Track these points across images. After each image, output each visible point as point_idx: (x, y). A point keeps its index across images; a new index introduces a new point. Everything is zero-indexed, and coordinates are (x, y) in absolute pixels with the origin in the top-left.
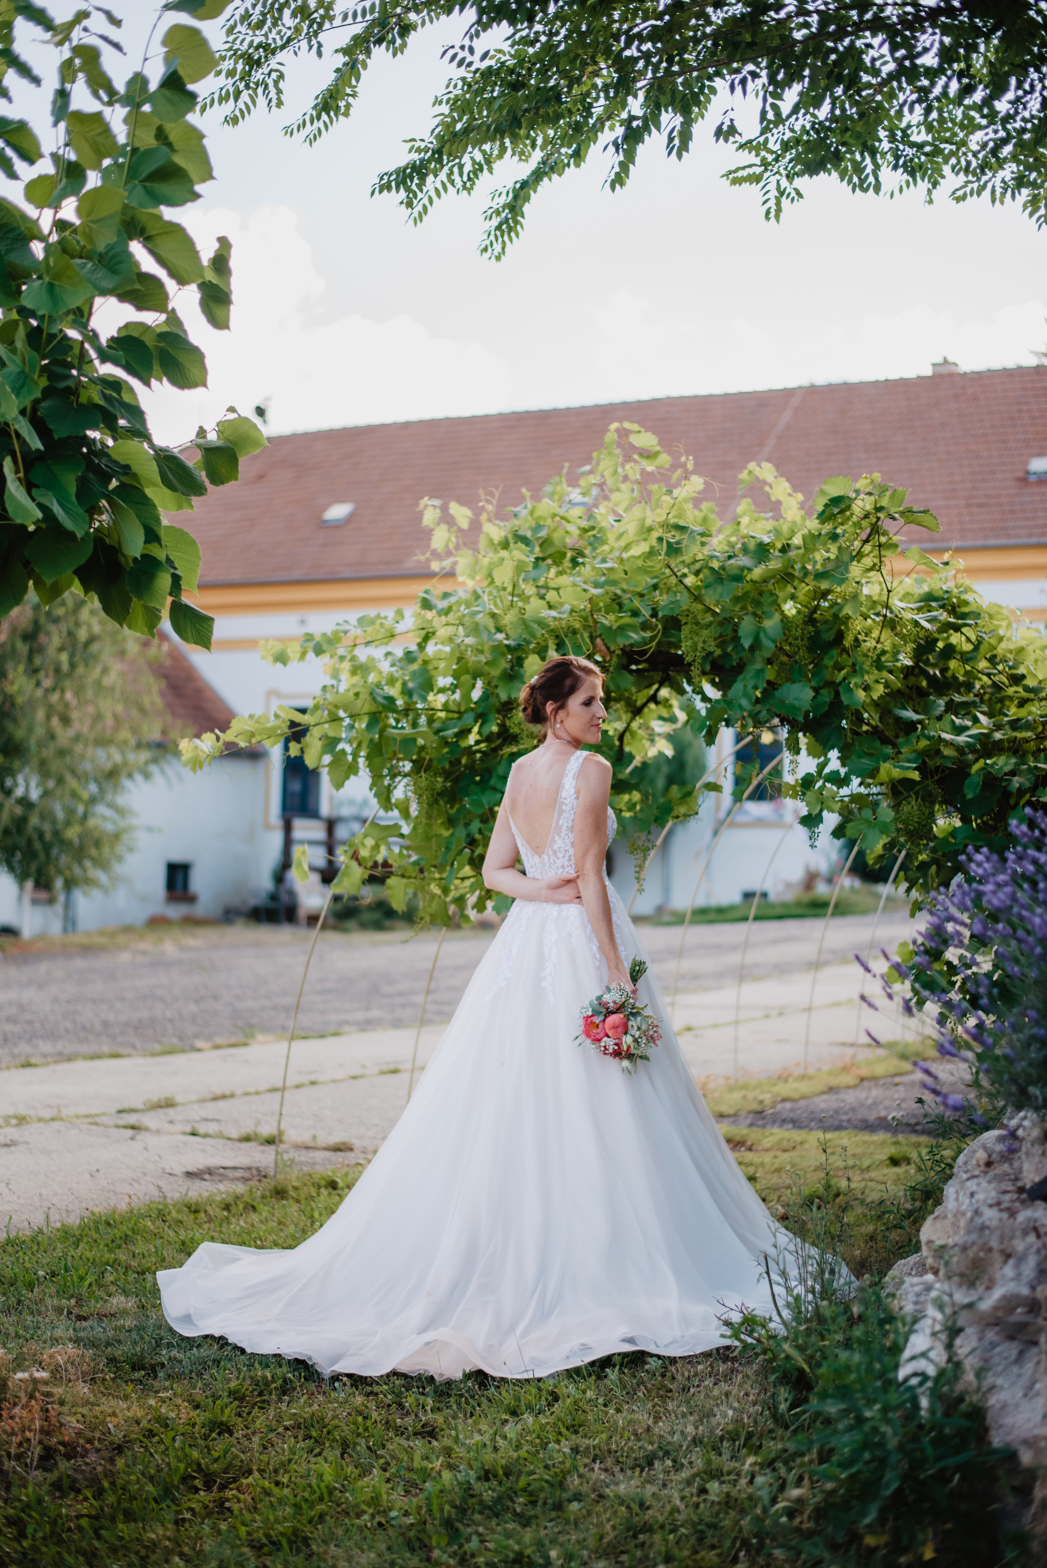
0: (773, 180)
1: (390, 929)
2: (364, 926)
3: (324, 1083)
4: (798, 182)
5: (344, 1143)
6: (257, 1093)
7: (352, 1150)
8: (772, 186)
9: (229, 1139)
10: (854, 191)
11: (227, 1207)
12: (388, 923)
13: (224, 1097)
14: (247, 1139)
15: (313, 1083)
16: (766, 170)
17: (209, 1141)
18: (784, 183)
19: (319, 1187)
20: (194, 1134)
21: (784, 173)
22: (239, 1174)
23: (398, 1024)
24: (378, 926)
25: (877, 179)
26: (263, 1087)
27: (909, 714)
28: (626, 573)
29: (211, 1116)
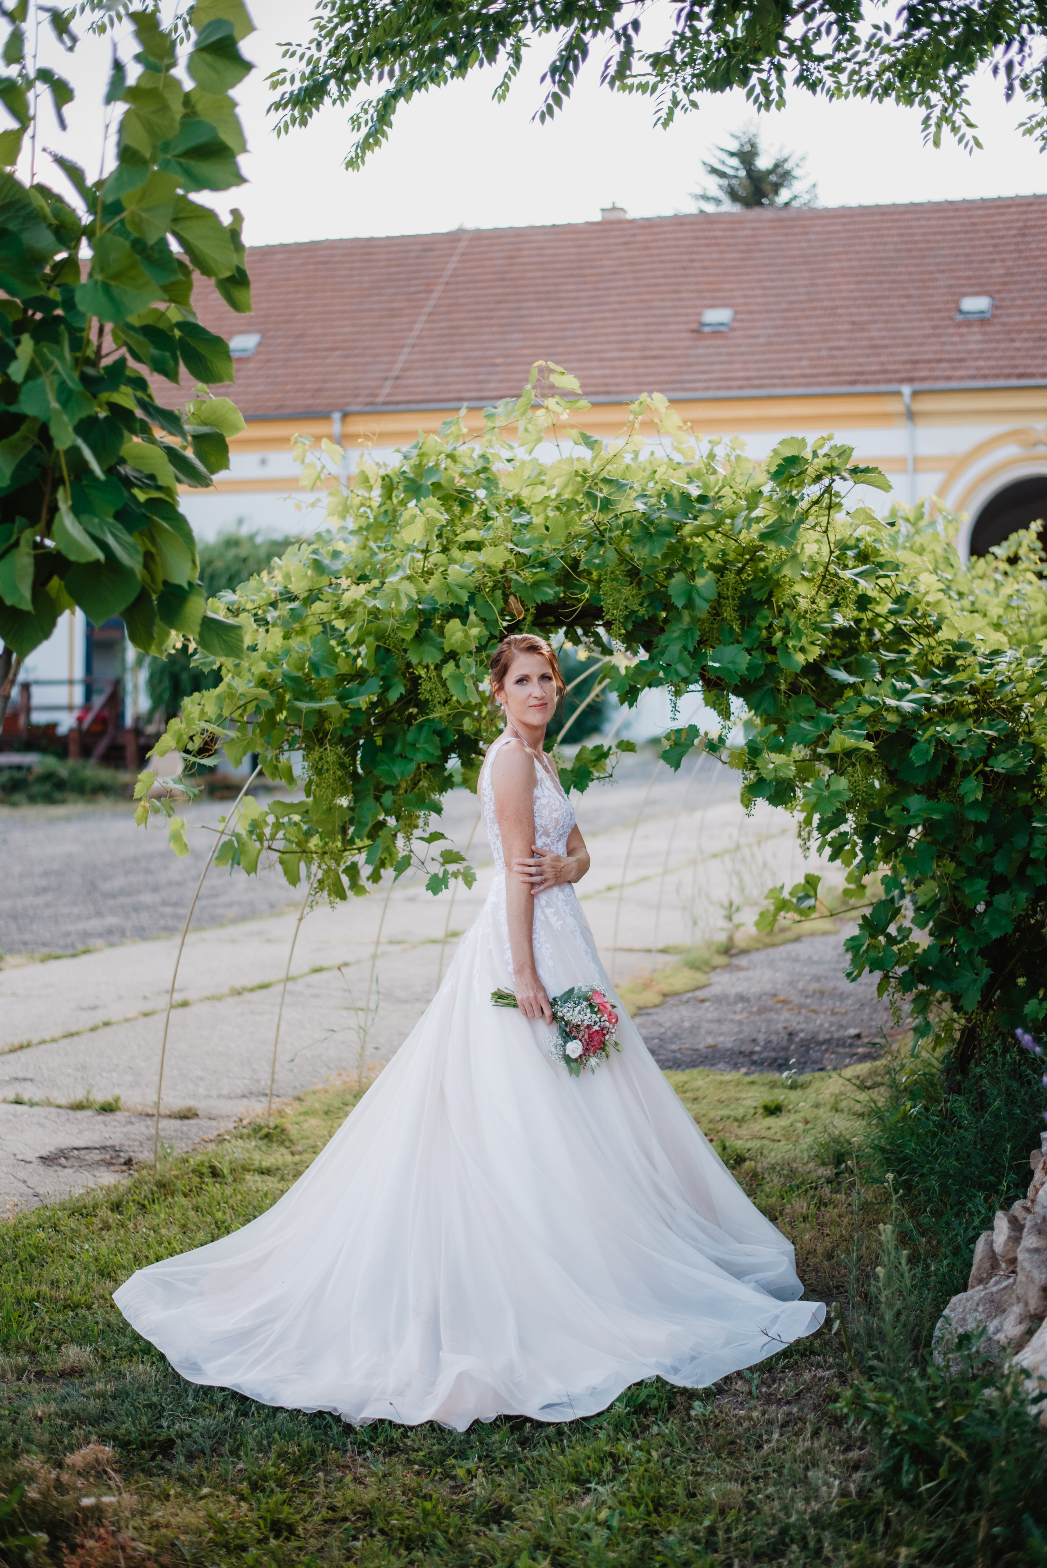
0: (669, 92)
1: (63, 802)
2: (32, 799)
3: (118, 1023)
4: (695, 95)
5: (190, 1109)
6: (54, 1040)
7: (196, 1115)
8: (668, 97)
9: (59, 1107)
10: (759, 110)
11: (116, 1207)
12: (57, 795)
13: (21, 1047)
14: (79, 1107)
15: (107, 1024)
16: (662, 81)
17: (36, 1110)
18: (681, 95)
19: (201, 1175)
20: (18, 1102)
21: (681, 84)
22: (96, 1156)
23: (142, 934)
24: (49, 799)
25: (781, 96)
26: (57, 1033)
27: (842, 676)
28: (547, 529)
29: (21, 1075)
